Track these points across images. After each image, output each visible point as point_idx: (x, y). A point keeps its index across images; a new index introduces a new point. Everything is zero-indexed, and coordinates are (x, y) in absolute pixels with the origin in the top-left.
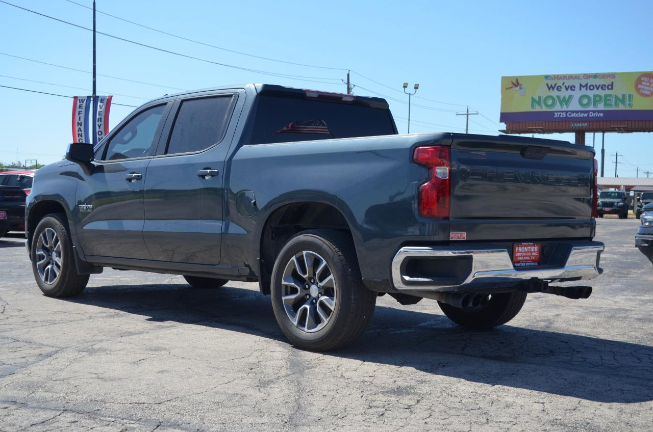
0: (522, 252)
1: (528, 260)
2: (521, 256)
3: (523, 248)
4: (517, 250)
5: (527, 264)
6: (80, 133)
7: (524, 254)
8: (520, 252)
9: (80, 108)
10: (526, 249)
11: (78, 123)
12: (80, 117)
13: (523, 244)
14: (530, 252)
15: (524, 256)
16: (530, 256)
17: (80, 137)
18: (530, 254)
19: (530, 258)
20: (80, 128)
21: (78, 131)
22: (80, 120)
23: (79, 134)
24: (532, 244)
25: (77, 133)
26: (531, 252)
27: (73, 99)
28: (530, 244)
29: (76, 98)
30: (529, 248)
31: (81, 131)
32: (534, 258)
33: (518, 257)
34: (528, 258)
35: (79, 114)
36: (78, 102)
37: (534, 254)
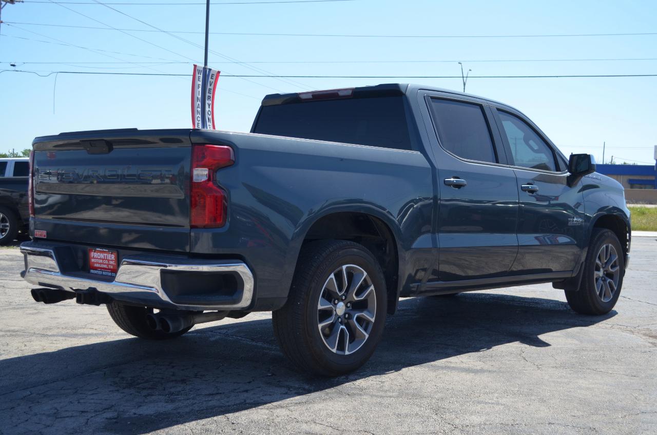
0: (98, 258)
1: (105, 269)
2: (98, 263)
3: (99, 254)
4: (92, 255)
5: (104, 273)
7: (101, 261)
8: (96, 258)
10: (102, 256)
13: (97, 249)
14: (107, 259)
15: (100, 263)
16: (108, 265)
18: (106, 262)
19: (108, 266)
24: (107, 250)
26: (109, 260)
28: (105, 250)
30: (105, 255)
32: (112, 268)
33: (94, 263)
34: (105, 266)
37: (111, 262)
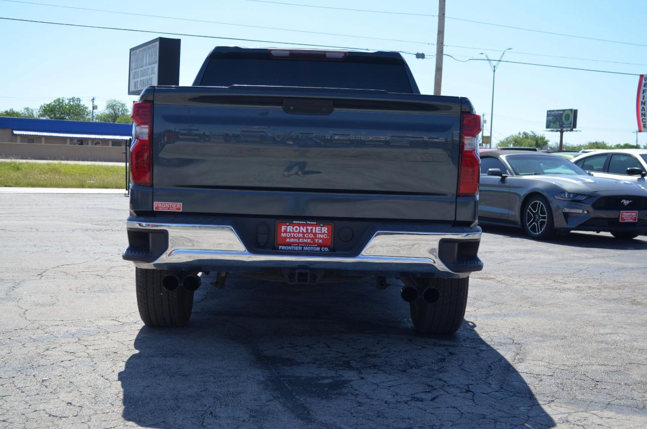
6: (643, 112)
9: (644, 86)
11: (642, 102)
12: (644, 96)
17: (643, 117)
20: (643, 108)
21: (642, 110)
22: (643, 99)
23: (642, 114)
25: (640, 112)
27: (639, 76)
29: (642, 76)
31: (644, 110)
35: (643, 93)
36: (644, 80)
